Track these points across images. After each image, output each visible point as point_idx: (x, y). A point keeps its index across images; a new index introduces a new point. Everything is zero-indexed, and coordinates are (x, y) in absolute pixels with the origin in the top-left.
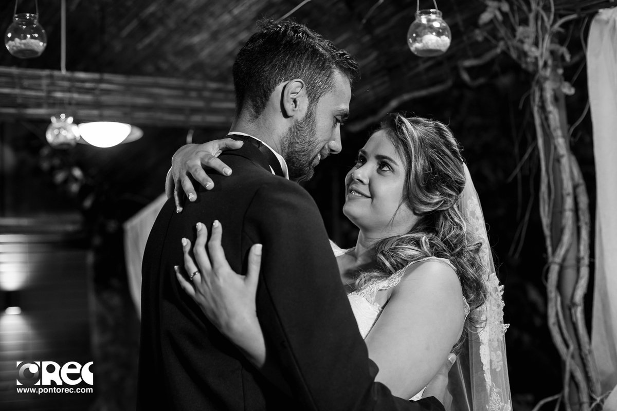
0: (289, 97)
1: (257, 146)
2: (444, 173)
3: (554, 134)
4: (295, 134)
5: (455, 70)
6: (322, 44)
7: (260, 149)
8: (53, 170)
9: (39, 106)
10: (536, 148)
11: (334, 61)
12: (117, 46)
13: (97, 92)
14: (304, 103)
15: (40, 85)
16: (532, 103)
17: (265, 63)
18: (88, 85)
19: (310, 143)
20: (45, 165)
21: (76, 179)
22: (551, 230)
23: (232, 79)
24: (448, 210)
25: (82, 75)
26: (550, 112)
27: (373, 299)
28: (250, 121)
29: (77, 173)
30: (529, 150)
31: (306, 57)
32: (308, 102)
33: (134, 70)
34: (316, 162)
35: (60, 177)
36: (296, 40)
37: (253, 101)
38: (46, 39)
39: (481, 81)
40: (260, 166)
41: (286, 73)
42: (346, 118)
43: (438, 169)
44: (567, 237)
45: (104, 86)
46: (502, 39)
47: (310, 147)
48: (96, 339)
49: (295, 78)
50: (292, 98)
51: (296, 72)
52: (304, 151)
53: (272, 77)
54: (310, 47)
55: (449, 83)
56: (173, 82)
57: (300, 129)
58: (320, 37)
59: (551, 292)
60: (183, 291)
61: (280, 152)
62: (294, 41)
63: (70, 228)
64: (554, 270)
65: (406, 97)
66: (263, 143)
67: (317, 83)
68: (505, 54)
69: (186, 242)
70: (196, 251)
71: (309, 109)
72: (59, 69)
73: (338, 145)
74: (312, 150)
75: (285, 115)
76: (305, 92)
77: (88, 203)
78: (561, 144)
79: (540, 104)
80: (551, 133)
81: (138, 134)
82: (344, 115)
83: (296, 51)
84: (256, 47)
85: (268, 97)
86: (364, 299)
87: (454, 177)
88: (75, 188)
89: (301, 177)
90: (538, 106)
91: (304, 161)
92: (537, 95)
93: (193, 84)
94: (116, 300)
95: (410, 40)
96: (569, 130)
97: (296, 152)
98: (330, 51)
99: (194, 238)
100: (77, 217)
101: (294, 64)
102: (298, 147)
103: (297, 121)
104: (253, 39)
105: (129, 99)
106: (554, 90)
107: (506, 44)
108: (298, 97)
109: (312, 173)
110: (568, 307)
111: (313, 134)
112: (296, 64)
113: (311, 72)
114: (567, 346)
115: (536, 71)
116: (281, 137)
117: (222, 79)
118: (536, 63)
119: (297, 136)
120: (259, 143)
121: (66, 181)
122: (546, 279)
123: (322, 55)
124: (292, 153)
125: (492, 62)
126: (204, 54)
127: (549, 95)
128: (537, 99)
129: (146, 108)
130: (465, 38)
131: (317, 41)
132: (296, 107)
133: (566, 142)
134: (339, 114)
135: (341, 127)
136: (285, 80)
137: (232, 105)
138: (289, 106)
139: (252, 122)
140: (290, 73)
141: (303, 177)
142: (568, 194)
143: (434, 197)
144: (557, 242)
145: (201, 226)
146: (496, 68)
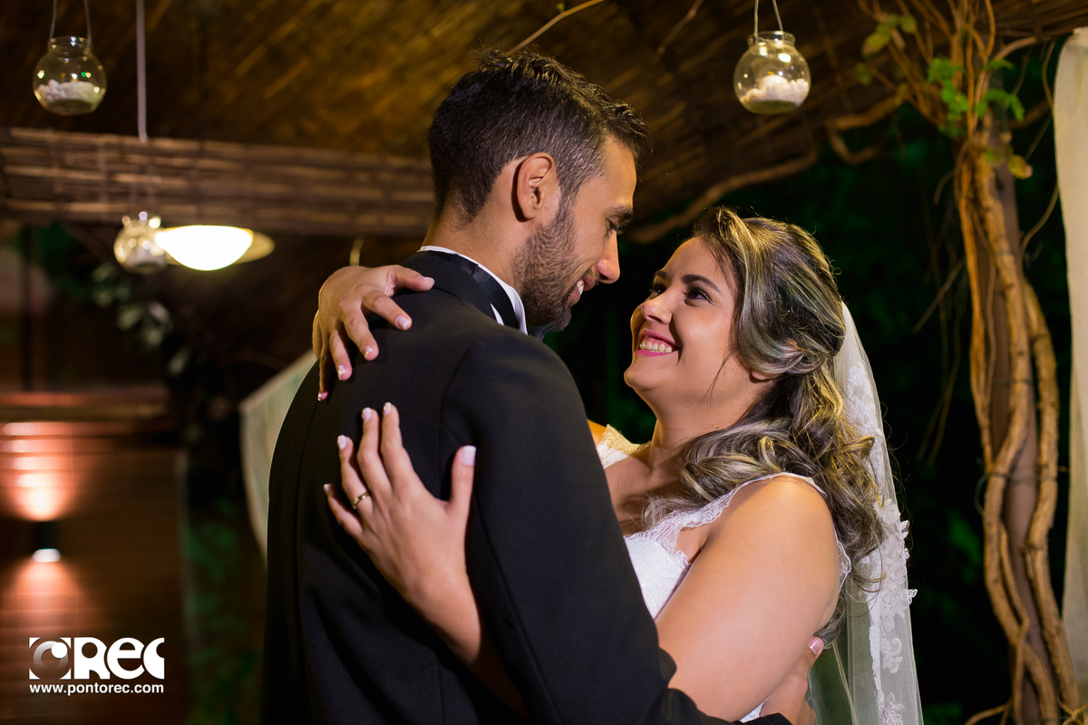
0: (526, 184)
1: (470, 272)
2: (805, 309)
3: (996, 248)
4: (538, 249)
5: (822, 135)
6: (584, 91)
7: (476, 276)
8: (116, 306)
9: (93, 197)
10: (963, 272)
11: (605, 122)
12: (229, 92)
13: (194, 174)
14: (552, 196)
15: (94, 162)
16: (956, 192)
17: (484, 126)
18: (178, 162)
19: (564, 265)
20: (103, 297)
21: (157, 323)
22: (990, 417)
23: (428, 151)
24: (810, 373)
25: (166, 144)
26: (988, 209)
27: (674, 544)
28: (458, 228)
29: (159, 312)
30: (953, 275)
31: (555, 115)
32: (560, 194)
33: (259, 134)
34: (575, 298)
35: (128, 318)
36: (539, 84)
37: (463, 192)
38: (104, 82)
39: (868, 153)
40: (474, 307)
41: (521, 142)
42: (627, 221)
43: (794, 301)
44: (1018, 430)
45: (207, 163)
46: (904, 80)
47: (564, 272)
48: (192, 605)
49: (536, 151)
50: (532, 187)
51: (539, 141)
52: (553, 280)
53: (496, 150)
54: (562, 97)
55: (812, 158)
56: (327, 155)
57: (546, 240)
58: (581, 79)
59: (990, 524)
60: (340, 528)
61: (512, 281)
62: (536, 87)
63: (146, 411)
64: (996, 487)
65: (736, 182)
66: (480, 266)
67: (575, 160)
68: (909, 106)
69: (344, 442)
70: (363, 459)
71: (561, 205)
72: (135, 133)
73: (613, 268)
74: (568, 277)
75: (520, 216)
76: (555, 175)
77: (177, 365)
78: (1008, 265)
79: (971, 195)
80: (990, 246)
81: (265, 247)
82: (625, 216)
83: (538, 105)
84: (468, 97)
85: (490, 185)
86: (657, 545)
87: (822, 319)
88: (154, 337)
89: (548, 326)
90: (967, 198)
91: (553, 296)
92: (966, 179)
93: (362, 159)
94: (226, 538)
95: (740, 85)
96: (1022, 241)
97: (540, 281)
98: (598, 104)
99: (357, 436)
100: (158, 391)
101: (535, 126)
102: (542, 273)
103: (540, 227)
104: (463, 84)
105: (249, 186)
106: (995, 170)
107: (911, 88)
108: (543, 184)
109: (568, 317)
110: (1020, 552)
111: (571, 249)
112: (539, 127)
113: (564, 141)
114: (1019, 620)
115: (963, 137)
116: (512, 255)
117: (411, 150)
118: (963, 124)
119: (540, 253)
120: (474, 266)
121: (139, 326)
122: (982, 502)
123: (584, 111)
124: (533, 282)
125: (885, 122)
126: (381, 107)
127: (986, 179)
128: (965, 186)
129: (280, 201)
130: (838, 78)
131: (575, 87)
132: (538, 202)
133: (1016, 262)
134: (614, 214)
135: (619, 237)
136: (520, 156)
137: (429, 196)
138: (527, 201)
139: (462, 229)
140: (528, 144)
141: (551, 324)
142: (1021, 354)
143: (785, 348)
144: (1000, 438)
145: (369, 414)
146: (894, 131)
